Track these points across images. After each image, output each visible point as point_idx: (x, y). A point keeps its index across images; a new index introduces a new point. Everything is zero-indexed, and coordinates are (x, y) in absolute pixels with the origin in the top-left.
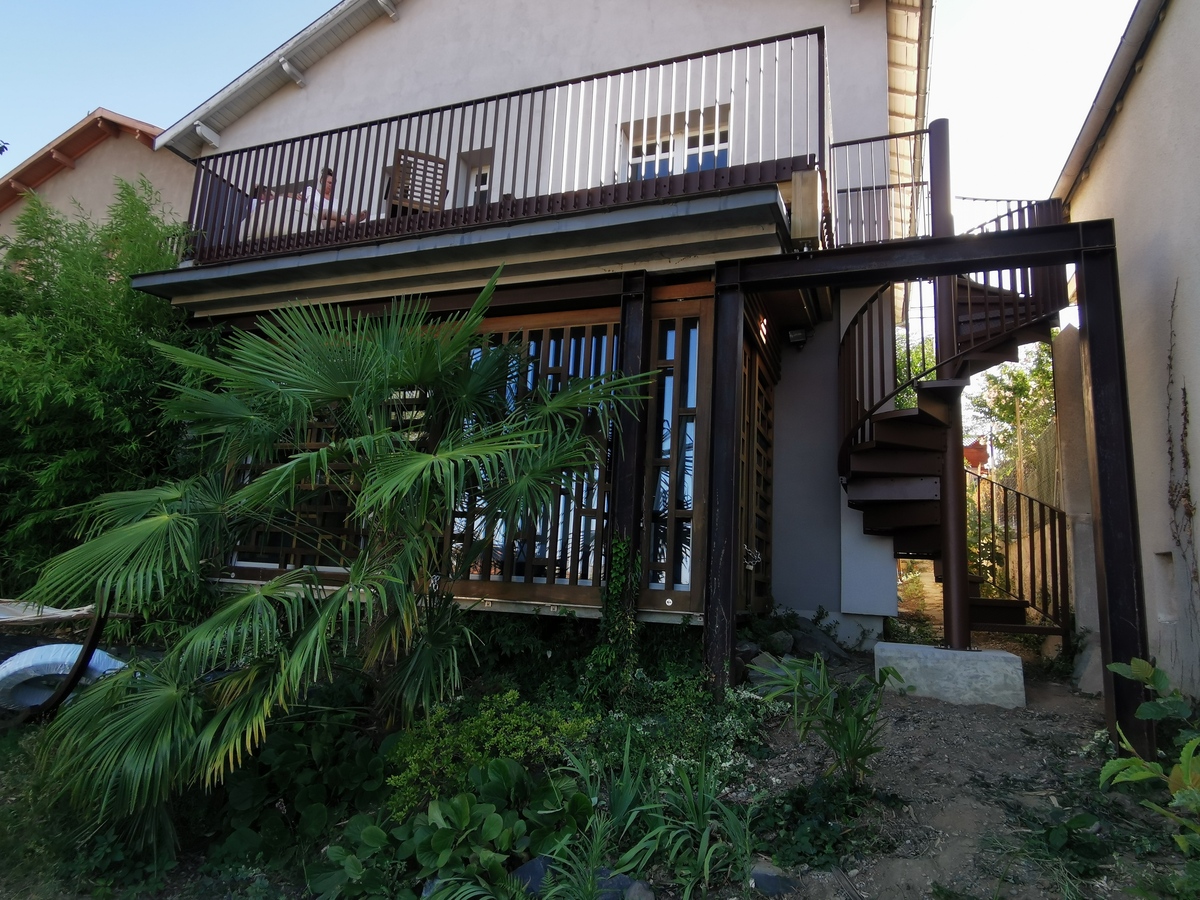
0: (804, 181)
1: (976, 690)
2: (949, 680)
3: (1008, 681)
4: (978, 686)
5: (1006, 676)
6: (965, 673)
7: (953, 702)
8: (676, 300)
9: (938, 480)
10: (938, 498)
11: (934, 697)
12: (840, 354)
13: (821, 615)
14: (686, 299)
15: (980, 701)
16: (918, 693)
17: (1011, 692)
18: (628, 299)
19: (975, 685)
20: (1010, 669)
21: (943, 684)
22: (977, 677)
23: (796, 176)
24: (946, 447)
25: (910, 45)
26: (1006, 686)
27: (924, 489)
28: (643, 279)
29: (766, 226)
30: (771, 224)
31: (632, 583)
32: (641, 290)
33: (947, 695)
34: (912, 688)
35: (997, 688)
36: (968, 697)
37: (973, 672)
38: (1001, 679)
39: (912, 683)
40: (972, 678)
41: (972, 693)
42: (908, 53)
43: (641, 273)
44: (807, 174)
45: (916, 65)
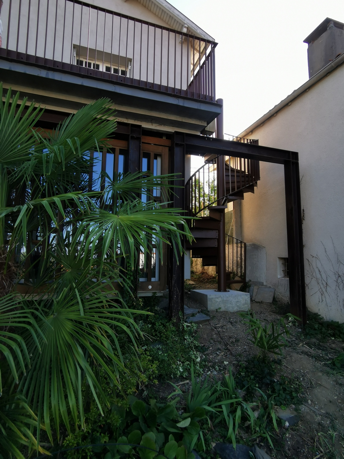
1: (238, 306)
3: (246, 302)
5: (246, 300)
6: (235, 301)
7: (231, 311)
8: (150, 144)
9: (218, 231)
10: (218, 237)
11: (226, 310)
15: (239, 310)
16: (221, 310)
18: (132, 138)
19: (238, 304)
20: (247, 297)
21: (229, 305)
22: (238, 301)
26: (246, 304)
33: (230, 309)
34: (220, 308)
35: (244, 305)
36: (236, 309)
38: (244, 301)
40: (237, 302)
41: (237, 307)
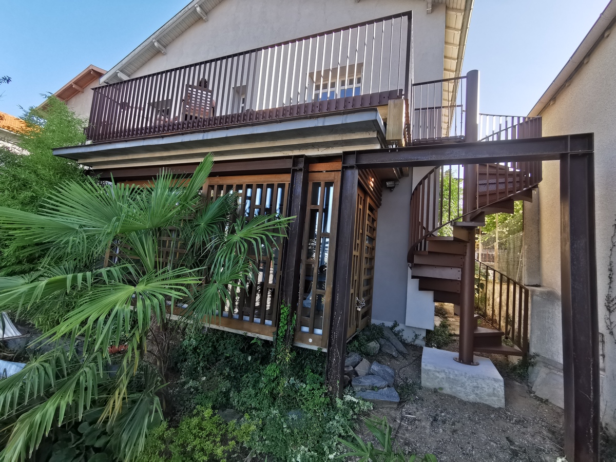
0: (395, 105)
1: (476, 394)
2: (461, 386)
3: (495, 392)
4: (478, 392)
6: (471, 384)
7: (463, 399)
8: (322, 172)
9: (460, 270)
10: (460, 279)
11: (453, 395)
12: (411, 199)
13: (396, 325)
14: (327, 171)
15: (478, 400)
16: (444, 392)
17: (496, 398)
18: (295, 171)
19: (476, 392)
20: (497, 385)
21: (459, 388)
22: (478, 387)
23: (391, 102)
24: (466, 253)
25: (456, 32)
26: (494, 395)
27: (452, 274)
28: (303, 159)
29: (371, 133)
30: (374, 131)
31: (290, 331)
32: (301, 166)
33: (460, 395)
34: (441, 389)
35: (489, 395)
36: (472, 398)
37: (475, 384)
38: (491, 390)
39: (442, 386)
40: (474, 387)
41: (474, 395)
42: (455, 36)
43: (302, 156)
44: (397, 101)
45: (458, 43)
